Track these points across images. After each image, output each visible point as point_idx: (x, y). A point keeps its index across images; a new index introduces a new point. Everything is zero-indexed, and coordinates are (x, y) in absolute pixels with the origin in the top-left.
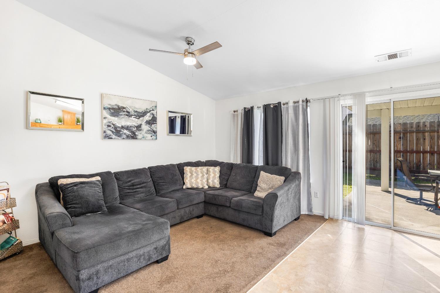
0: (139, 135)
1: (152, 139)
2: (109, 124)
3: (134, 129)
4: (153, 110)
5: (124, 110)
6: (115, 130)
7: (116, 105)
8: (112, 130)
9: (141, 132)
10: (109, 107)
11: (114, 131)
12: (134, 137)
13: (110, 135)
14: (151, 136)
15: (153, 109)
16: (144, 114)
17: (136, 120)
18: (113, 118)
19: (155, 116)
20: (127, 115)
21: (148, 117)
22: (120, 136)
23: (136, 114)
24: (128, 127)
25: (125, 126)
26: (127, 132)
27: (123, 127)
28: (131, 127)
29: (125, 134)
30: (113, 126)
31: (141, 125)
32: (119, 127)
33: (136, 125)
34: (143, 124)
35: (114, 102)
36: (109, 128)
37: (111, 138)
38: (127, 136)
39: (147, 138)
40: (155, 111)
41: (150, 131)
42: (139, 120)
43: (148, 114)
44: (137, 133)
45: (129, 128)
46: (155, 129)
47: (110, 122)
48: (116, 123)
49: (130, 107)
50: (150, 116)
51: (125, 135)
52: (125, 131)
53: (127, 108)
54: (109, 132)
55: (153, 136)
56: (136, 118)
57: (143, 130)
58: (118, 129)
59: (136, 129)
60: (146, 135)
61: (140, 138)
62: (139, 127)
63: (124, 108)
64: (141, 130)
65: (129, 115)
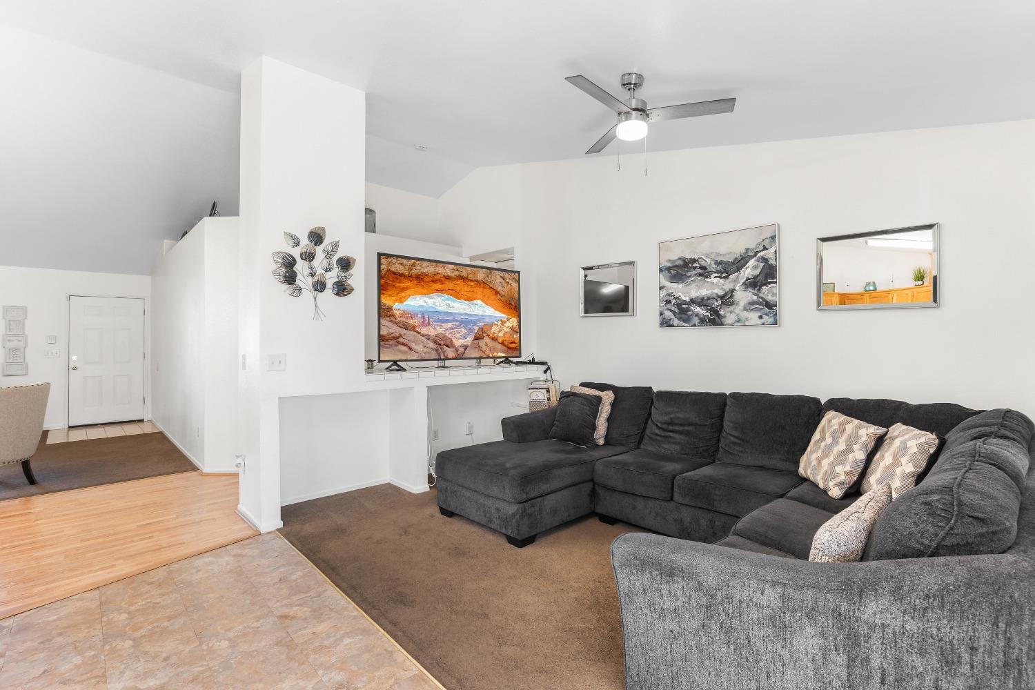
0: (729, 316)
1: (763, 324)
2: (668, 298)
3: (716, 304)
4: (765, 249)
5: (695, 265)
6: (678, 308)
7: (680, 259)
8: (673, 309)
9: (732, 308)
10: (669, 265)
11: (677, 311)
12: (715, 320)
13: (670, 320)
14: (761, 317)
15: (764, 246)
16: (740, 263)
17: (722, 281)
18: (675, 285)
19: (772, 262)
20: (701, 275)
21: (750, 270)
22: (687, 320)
23: (720, 267)
24: (703, 299)
25: (697, 298)
26: (702, 312)
27: (693, 301)
28: (709, 299)
29: (697, 315)
30: (674, 301)
31: (733, 291)
32: (685, 302)
33: (721, 293)
34: (737, 288)
35: (675, 254)
36: (669, 306)
37: (672, 326)
38: (700, 319)
39: (747, 323)
40: (772, 250)
41: (757, 303)
42: (728, 281)
43: (752, 262)
44: (722, 312)
45: (705, 303)
46: (772, 296)
47: (669, 295)
48: (680, 294)
49: (707, 256)
50: (755, 267)
51: (697, 318)
52: (697, 309)
53: (700, 260)
54: (668, 314)
55: (766, 315)
56: (720, 277)
57: (738, 304)
58: (684, 306)
59: (720, 302)
60: (745, 314)
61: (730, 323)
62: (727, 299)
63: (694, 261)
64: (732, 304)
65: (705, 273)
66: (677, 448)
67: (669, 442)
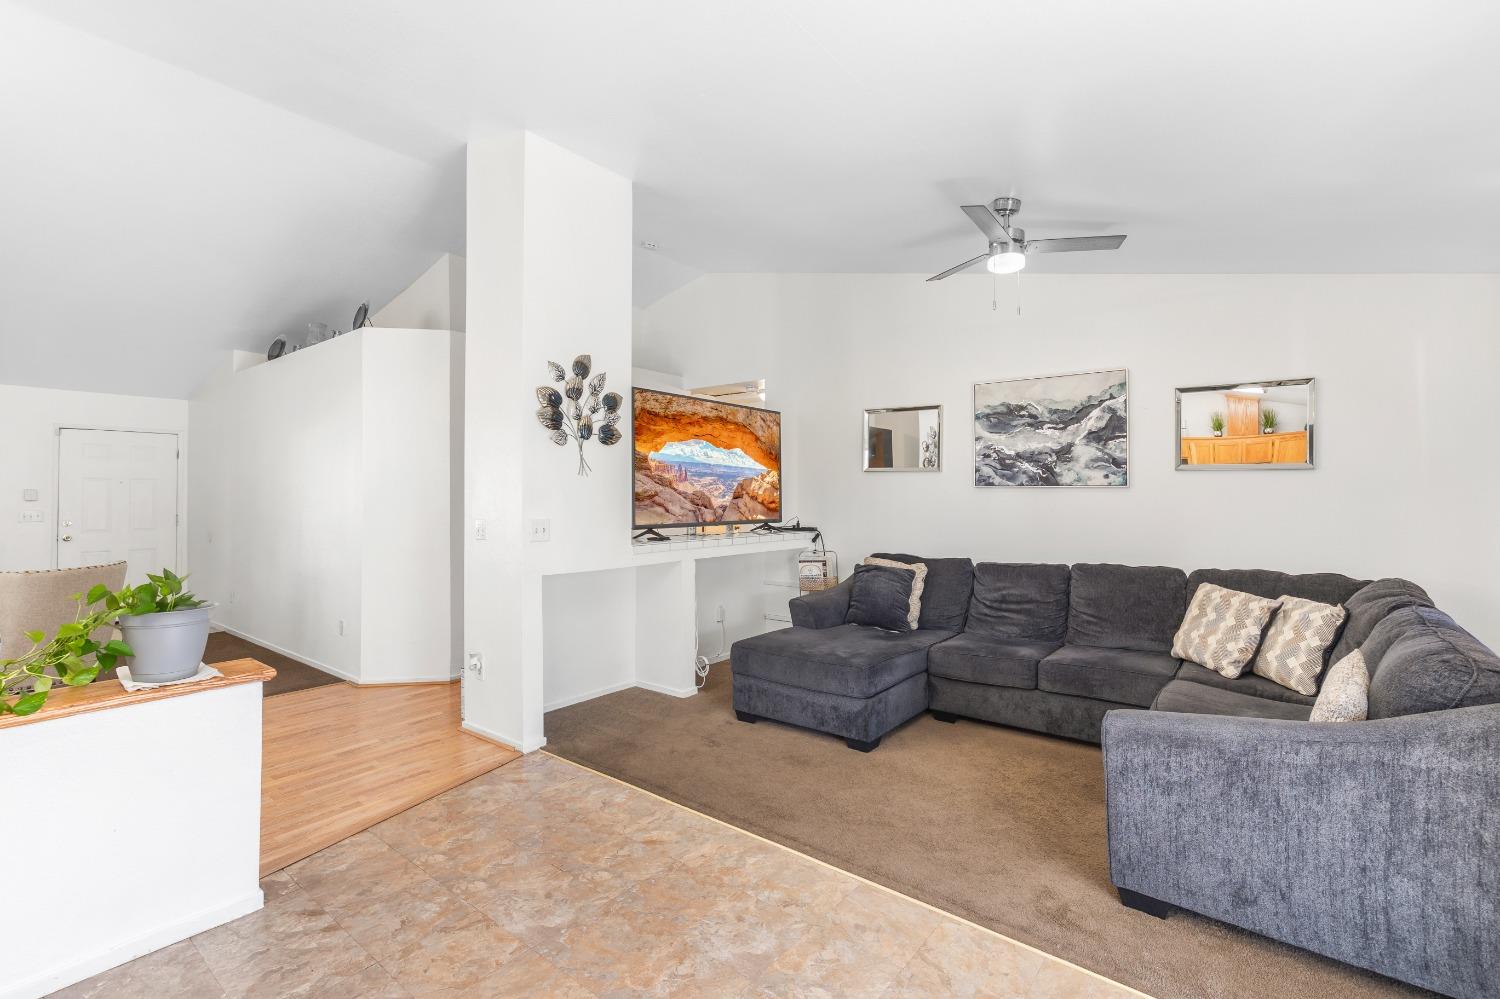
0: (1065, 473)
1: (1110, 484)
2: (987, 452)
3: (1050, 459)
4: (1112, 397)
5: (1023, 413)
6: (1001, 465)
7: (1002, 405)
8: (993, 464)
9: (1070, 465)
10: (988, 411)
11: (998, 466)
12: (1049, 478)
13: (989, 477)
14: (1107, 476)
15: (1111, 394)
16: (1081, 413)
17: (1057, 432)
18: (996, 436)
19: (1121, 413)
20: (1030, 425)
21: (1094, 421)
22: (1011, 479)
23: (1055, 417)
24: (1032, 453)
25: (1025, 452)
26: (1031, 468)
27: (1019, 456)
28: (1040, 453)
29: (1024, 473)
30: (994, 455)
31: (1071, 445)
32: (1010, 457)
33: (1056, 447)
34: (1077, 442)
35: (996, 400)
36: (988, 461)
37: (992, 484)
38: (1030, 477)
39: (1089, 483)
40: (1121, 399)
41: (1102, 460)
42: (1065, 433)
43: (1096, 413)
44: (1057, 470)
45: (1035, 458)
46: (1121, 453)
47: (988, 448)
48: (1003, 447)
49: (1039, 403)
50: (1099, 418)
51: (1024, 476)
52: (1026, 466)
53: (1029, 407)
54: (987, 471)
55: (1114, 473)
56: (1055, 428)
57: (1077, 460)
58: (1007, 461)
59: (1055, 458)
60: (1087, 473)
61: (1068, 482)
62: (1064, 453)
63: (1022, 408)
64: (1070, 460)
65: (1036, 423)
66: (1015, 630)
67: (1004, 624)
